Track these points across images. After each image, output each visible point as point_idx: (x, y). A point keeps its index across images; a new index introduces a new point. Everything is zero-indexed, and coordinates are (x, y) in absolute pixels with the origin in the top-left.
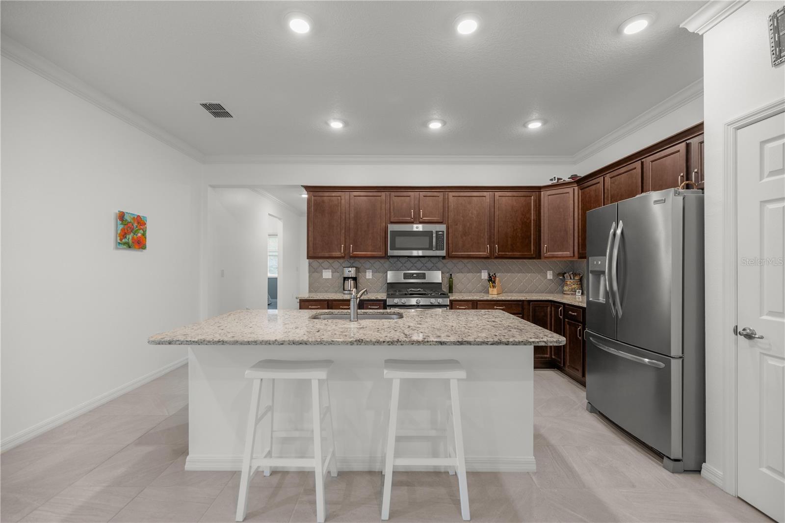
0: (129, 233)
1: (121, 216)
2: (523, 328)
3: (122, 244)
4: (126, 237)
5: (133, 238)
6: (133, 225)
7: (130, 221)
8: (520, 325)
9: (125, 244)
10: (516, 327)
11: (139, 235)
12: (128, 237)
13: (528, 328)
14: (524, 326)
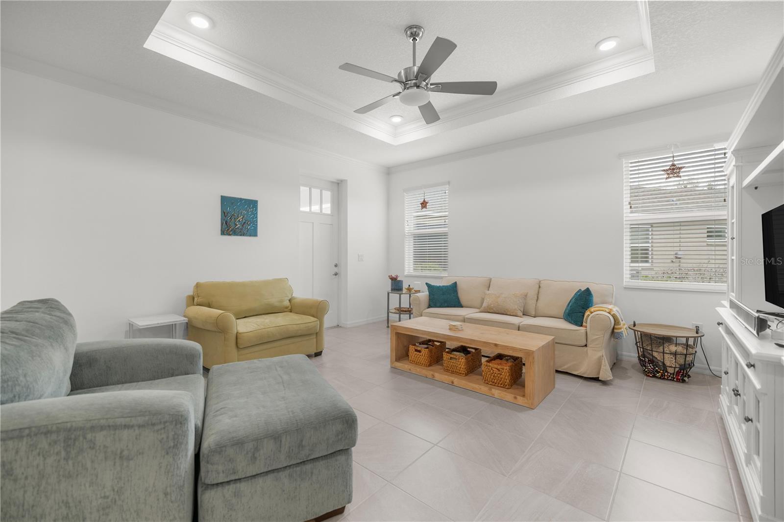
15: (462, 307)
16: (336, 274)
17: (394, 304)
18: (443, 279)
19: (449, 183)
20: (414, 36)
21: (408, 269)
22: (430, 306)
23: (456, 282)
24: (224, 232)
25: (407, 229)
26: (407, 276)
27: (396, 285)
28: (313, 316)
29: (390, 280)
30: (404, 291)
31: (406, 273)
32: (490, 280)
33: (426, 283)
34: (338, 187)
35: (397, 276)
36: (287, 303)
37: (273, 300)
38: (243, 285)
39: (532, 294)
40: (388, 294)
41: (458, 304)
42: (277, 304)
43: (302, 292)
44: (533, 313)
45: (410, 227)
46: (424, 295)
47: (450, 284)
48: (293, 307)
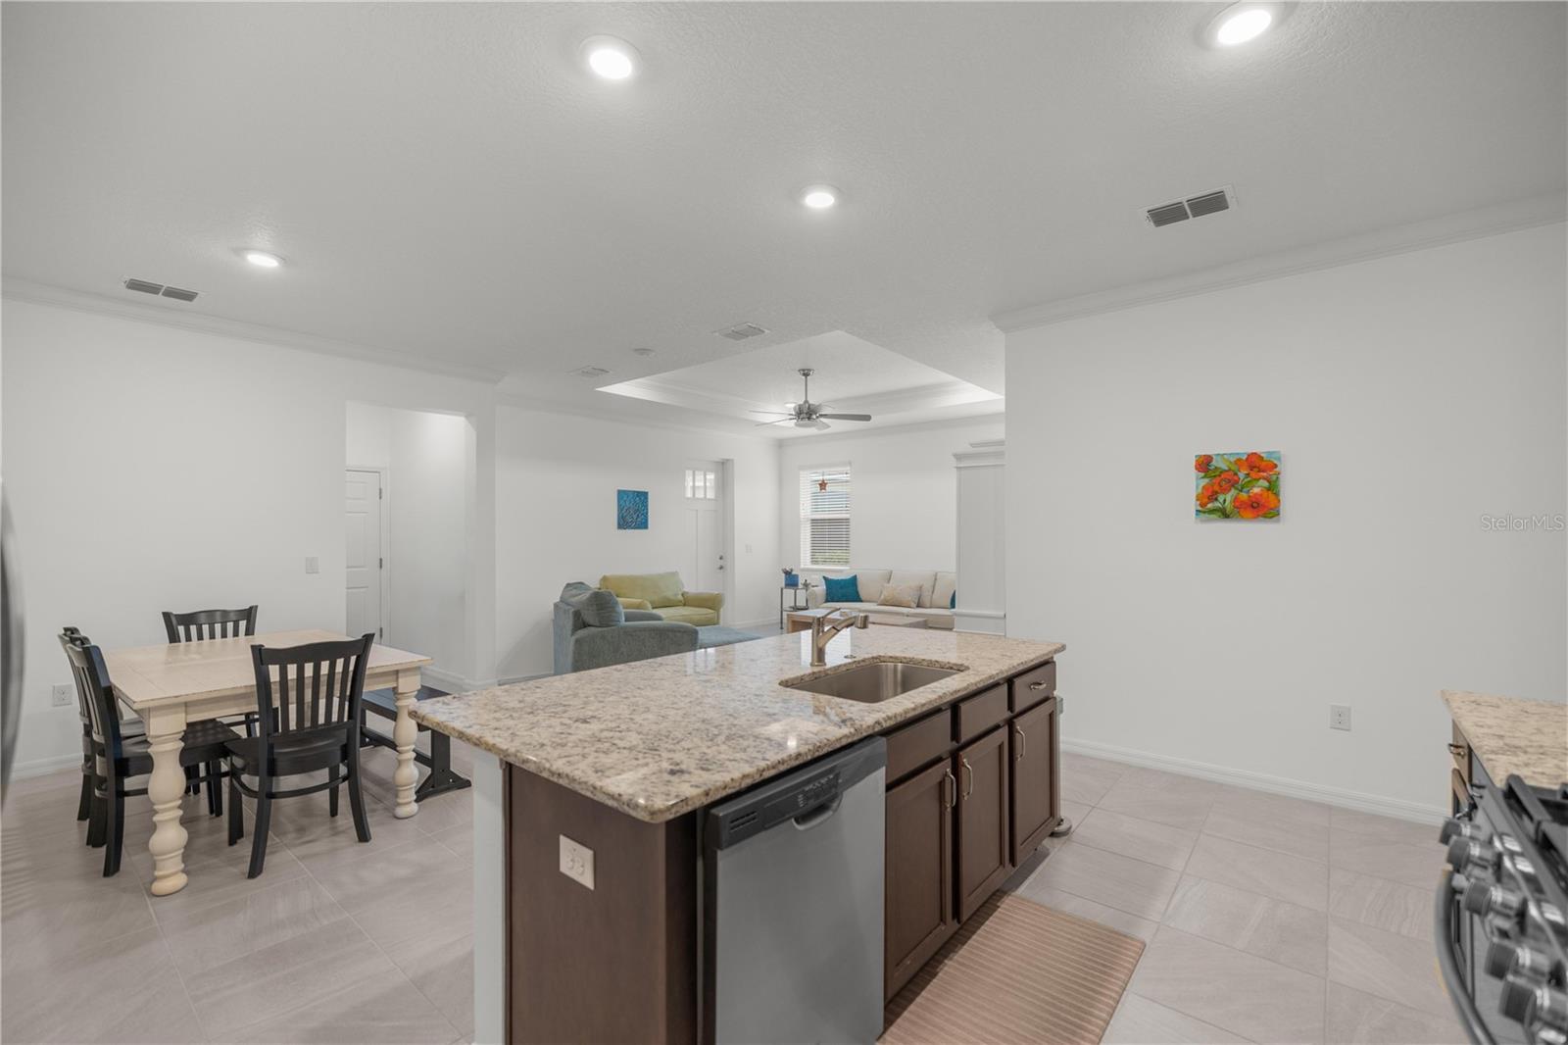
0: (1225, 491)
1: (1204, 464)
2: (498, 715)
3: (1204, 512)
4: (1216, 499)
5: (1236, 499)
6: (1236, 474)
7: (1226, 468)
8: (511, 723)
9: (1212, 511)
10: (515, 715)
11: (1256, 490)
12: (1221, 498)
13: (487, 717)
14: (498, 720)
15: (862, 601)
16: (721, 568)
17: (789, 602)
18: (841, 572)
19: (850, 463)
20: (806, 375)
21: (804, 562)
22: (827, 601)
23: (856, 576)
24: (620, 527)
25: (802, 514)
26: (803, 570)
27: (791, 580)
28: (710, 608)
29: (784, 575)
30: (800, 586)
31: (802, 566)
32: (891, 572)
33: (824, 577)
34: (724, 468)
35: (792, 570)
36: (680, 597)
37: (669, 593)
38: (642, 578)
39: (927, 586)
40: (782, 589)
41: (858, 599)
42: (672, 598)
43: (693, 586)
44: (928, 605)
45: (806, 510)
46: (822, 588)
47: (849, 577)
48: (687, 601)
